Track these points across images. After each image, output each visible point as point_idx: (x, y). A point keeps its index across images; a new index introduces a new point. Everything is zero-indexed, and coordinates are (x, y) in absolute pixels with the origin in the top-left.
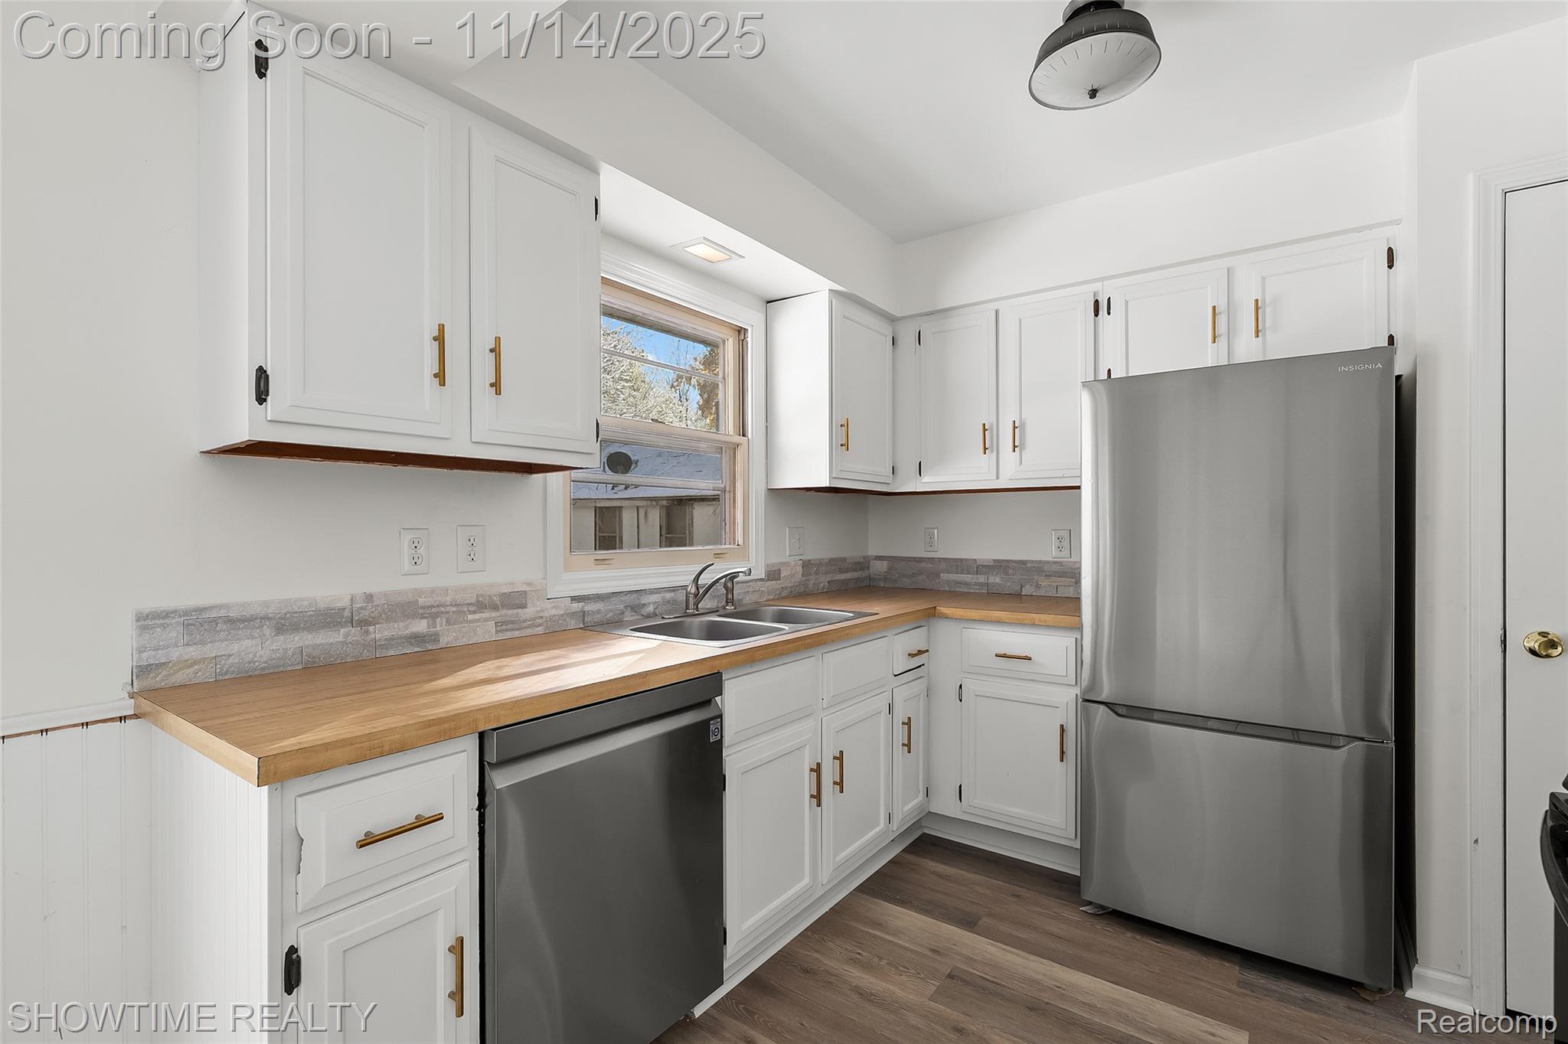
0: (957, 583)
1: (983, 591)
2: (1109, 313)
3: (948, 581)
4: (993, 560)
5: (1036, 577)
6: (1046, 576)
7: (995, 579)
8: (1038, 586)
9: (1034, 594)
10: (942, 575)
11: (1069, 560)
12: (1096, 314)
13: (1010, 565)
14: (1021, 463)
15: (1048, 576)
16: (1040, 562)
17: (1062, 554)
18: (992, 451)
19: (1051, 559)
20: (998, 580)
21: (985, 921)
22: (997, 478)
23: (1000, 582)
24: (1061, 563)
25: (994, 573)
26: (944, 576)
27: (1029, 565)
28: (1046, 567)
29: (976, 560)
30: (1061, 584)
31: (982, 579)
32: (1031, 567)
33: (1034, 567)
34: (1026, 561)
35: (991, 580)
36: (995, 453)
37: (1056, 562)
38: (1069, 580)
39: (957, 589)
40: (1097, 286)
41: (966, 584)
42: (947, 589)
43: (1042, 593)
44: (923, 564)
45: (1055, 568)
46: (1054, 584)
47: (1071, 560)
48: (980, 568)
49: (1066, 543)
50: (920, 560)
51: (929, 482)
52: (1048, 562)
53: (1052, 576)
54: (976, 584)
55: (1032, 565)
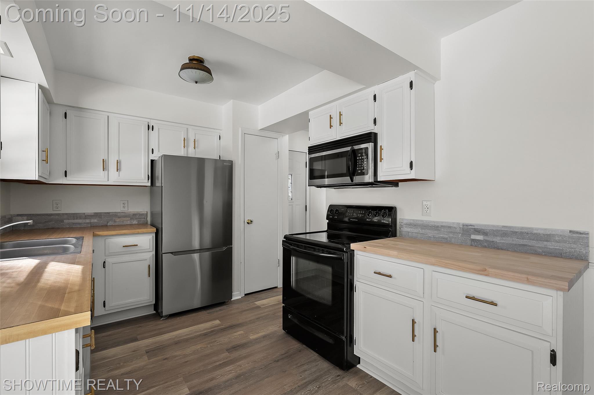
0: (74, 223)
1: (89, 226)
2: (153, 130)
3: (69, 223)
4: (94, 213)
5: (114, 218)
6: (118, 217)
7: (95, 220)
8: (115, 222)
9: (113, 225)
10: (64, 221)
11: (127, 211)
12: (148, 130)
13: (102, 214)
14: (119, 176)
15: (119, 217)
16: (116, 212)
17: (124, 209)
18: (106, 170)
19: (120, 211)
20: (96, 221)
21: (138, 337)
22: (108, 181)
23: (97, 221)
24: (125, 212)
25: (94, 218)
26: (66, 221)
27: (111, 214)
28: (119, 214)
29: (85, 213)
30: (125, 220)
31: (88, 221)
32: (112, 215)
33: (113, 214)
34: (109, 212)
35: (92, 221)
36: (107, 171)
37: (122, 212)
38: (128, 218)
39: (74, 226)
40: (149, 120)
41: (79, 224)
42: (68, 226)
43: (117, 224)
44: (52, 217)
45: (122, 214)
46: (122, 220)
47: (128, 211)
48: (86, 216)
49: (126, 205)
50: (51, 215)
51: (70, 180)
52: (119, 212)
53: (121, 217)
54: (85, 223)
55: (112, 214)
